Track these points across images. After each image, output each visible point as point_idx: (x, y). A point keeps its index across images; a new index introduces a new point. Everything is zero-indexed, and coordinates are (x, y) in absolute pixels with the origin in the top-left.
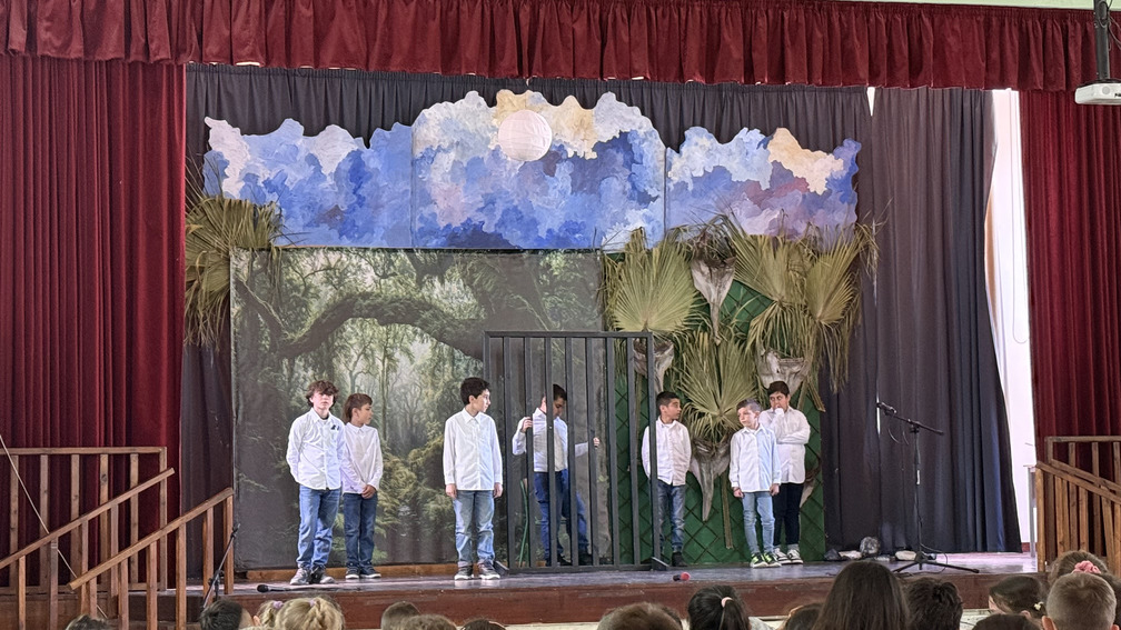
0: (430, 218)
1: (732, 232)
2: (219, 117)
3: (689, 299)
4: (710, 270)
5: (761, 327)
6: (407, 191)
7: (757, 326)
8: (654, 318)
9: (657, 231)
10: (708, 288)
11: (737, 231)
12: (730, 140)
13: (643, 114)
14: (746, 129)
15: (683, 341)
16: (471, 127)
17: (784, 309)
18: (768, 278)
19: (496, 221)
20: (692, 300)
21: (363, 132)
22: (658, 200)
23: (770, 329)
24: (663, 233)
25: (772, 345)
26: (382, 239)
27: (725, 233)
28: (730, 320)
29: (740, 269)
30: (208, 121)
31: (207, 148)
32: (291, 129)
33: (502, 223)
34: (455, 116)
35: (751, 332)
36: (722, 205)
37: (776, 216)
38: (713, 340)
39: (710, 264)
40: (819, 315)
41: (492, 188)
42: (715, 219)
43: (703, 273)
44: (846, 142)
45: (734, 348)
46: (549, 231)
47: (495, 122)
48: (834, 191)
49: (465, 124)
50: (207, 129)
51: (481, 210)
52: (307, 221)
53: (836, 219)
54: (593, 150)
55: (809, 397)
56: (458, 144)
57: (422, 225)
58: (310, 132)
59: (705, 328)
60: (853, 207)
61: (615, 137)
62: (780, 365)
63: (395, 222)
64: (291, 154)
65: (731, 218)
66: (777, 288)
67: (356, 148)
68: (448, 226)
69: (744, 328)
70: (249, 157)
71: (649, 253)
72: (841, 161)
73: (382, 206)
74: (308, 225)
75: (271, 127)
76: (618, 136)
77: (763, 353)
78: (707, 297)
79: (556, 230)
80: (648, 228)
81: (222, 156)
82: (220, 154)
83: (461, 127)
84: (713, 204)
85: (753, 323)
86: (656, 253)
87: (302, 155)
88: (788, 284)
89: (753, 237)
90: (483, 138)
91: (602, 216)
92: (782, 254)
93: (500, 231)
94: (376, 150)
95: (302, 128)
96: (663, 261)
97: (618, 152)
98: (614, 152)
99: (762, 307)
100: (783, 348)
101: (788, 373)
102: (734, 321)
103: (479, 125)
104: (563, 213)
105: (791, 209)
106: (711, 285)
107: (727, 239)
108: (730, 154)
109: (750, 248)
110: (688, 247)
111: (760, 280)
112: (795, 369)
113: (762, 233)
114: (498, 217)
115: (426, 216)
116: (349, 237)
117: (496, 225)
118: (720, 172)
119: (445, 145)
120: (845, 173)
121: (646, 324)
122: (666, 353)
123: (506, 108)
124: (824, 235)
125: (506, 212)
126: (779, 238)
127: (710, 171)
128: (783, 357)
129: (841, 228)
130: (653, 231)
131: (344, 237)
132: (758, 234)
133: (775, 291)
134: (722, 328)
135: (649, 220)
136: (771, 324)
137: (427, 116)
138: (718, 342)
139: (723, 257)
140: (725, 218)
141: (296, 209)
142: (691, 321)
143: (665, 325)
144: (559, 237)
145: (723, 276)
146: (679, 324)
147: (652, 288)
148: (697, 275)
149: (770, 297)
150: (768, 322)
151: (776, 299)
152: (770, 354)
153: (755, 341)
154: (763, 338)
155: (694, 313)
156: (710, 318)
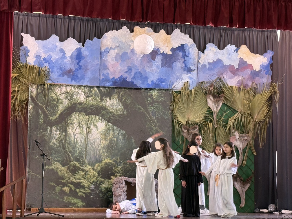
0: (106, 75)
1: (223, 85)
2: (27, 33)
3: (205, 109)
4: (214, 99)
5: (233, 121)
6: (98, 64)
7: (231, 120)
8: (191, 116)
9: (194, 83)
10: (213, 106)
11: (225, 84)
12: (223, 48)
13: (190, 37)
14: (230, 45)
15: (203, 126)
16: (123, 40)
17: (242, 115)
18: (236, 103)
19: (132, 77)
21: (82, 40)
22: (195, 71)
23: (236, 122)
24: (196, 84)
25: (237, 128)
26: (88, 82)
27: (220, 85)
28: (221, 119)
29: (225, 99)
30: (23, 34)
31: (22, 45)
32: (54, 38)
33: (134, 78)
34: (117, 36)
35: (229, 123)
36: (219, 74)
37: (240, 79)
38: (214, 126)
39: (214, 96)
40: (255, 117)
41: (131, 64)
42: (217, 79)
43: (211, 100)
44: (268, 51)
45: (222, 129)
46: (152, 81)
47: (133, 38)
48: (263, 70)
49: (121, 39)
50: (22, 37)
51: (126, 72)
52: (59, 74)
53: (263, 81)
54: (171, 51)
55: (250, 149)
56: (118, 46)
57: (103, 77)
58: (61, 40)
59: (211, 121)
60: (270, 76)
61: (179, 46)
62: (240, 136)
63: (93, 76)
64: (54, 48)
65: (223, 79)
66: (239, 107)
67: (79, 47)
68: (113, 78)
69: (226, 122)
70: (38, 49)
71: (191, 91)
72: (266, 58)
73: (89, 70)
74: (59, 76)
75: (46, 37)
76: (180, 46)
77: (233, 131)
78: (212, 108)
79: (155, 81)
80: (190, 81)
81: (27, 48)
82: (26, 47)
83: (120, 40)
84: (216, 73)
86: (193, 91)
87: (58, 49)
88: (244, 105)
89: (231, 87)
90: (128, 44)
91: (173, 76)
92: (242, 93)
93: (133, 81)
94: (87, 48)
95: (58, 38)
96: (196, 94)
97: (180, 52)
98: (178, 52)
99: (233, 114)
100: (241, 130)
101: (242, 139)
102: (222, 119)
103: (127, 39)
104: (158, 75)
105: (246, 77)
107: (221, 87)
108: (223, 54)
109: (230, 91)
110: (206, 90)
111: (233, 103)
112: (245, 138)
113: (234, 85)
114: (133, 75)
115: (105, 74)
116: (75, 81)
117: (132, 78)
118: (219, 61)
119: (113, 47)
120: (267, 63)
121: (188, 119)
122: (196, 130)
123: (137, 33)
124: (258, 87)
125: (136, 73)
126: (241, 87)
127: (215, 60)
128: (241, 133)
129: (265, 84)
130: (192, 82)
131: (73, 81)
132: (233, 85)
133: (239, 108)
134: (218, 121)
135: (191, 78)
136: (237, 120)
137: (107, 36)
138: (216, 127)
139: (219, 94)
140: (220, 79)
141: (55, 69)
142: (205, 118)
143: (196, 119)
144: (156, 84)
145: (218, 101)
146: (201, 119)
147: (191, 105)
148: (209, 100)
149: (236, 110)
150: (235, 120)
151: (239, 111)
152: (236, 132)
153: (230, 127)
154: (233, 126)
155: (207, 115)
156: (213, 117)
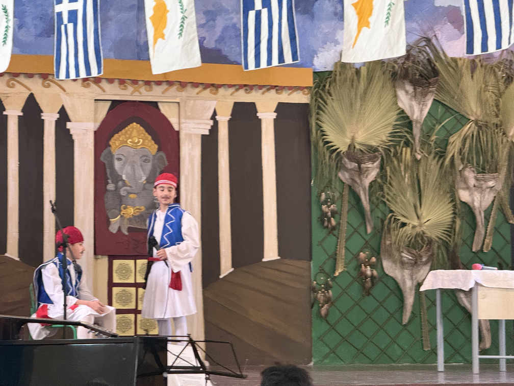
1: (434, 55)
3: (392, 117)
4: (415, 89)
5: (458, 144)
7: (455, 142)
8: (360, 133)
10: (411, 107)
11: (439, 53)
15: (388, 155)
18: (466, 98)
20: (395, 117)
23: (467, 146)
25: (469, 161)
27: (428, 54)
28: (429, 136)
29: (441, 89)
35: (450, 148)
38: (414, 156)
39: (415, 83)
42: (418, 41)
43: (407, 92)
45: (434, 165)
55: (501, 210)
59: (407, 144)
62: (477, 179)
65: (434, 41)
66: (473, 108)
69: (444, 145)
71: (358, 71)
77: (461, 167)
78: (409, 114)
85: (451, 140)
86: (364, 71)
88: (482, 102)
89: (455, 60)
92: (479, 75)
96: (370, 80)
99: (460, 125)
100: (478, 164)
101: (484, 186)
102: (434, 138)
106: (414, 103)
107: (429, 60)
109: (451, 69)
110: (394, 67)
111: (460, 100)
112: (491, 184)
121: (353, 138)
122: (375, 164)
126: (477, 61)
128: (479, 173)
133: (472, 111)
134: (423, 143)
136: (468, 141)
138: (419, 157)
140: (428, 40)
142: (394, 137)
143: (371, 139)
145: (426, 95)
146: (384, 138)
147: (359, 104)
148: (401, 94)
149: (467, 116)
150: (465, 140)
151: (472, 118)
152: (468, 169)
153: (453, 156)
154: (460, 154)
155: (398, 129)
156: (412, 134)
